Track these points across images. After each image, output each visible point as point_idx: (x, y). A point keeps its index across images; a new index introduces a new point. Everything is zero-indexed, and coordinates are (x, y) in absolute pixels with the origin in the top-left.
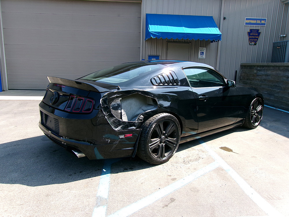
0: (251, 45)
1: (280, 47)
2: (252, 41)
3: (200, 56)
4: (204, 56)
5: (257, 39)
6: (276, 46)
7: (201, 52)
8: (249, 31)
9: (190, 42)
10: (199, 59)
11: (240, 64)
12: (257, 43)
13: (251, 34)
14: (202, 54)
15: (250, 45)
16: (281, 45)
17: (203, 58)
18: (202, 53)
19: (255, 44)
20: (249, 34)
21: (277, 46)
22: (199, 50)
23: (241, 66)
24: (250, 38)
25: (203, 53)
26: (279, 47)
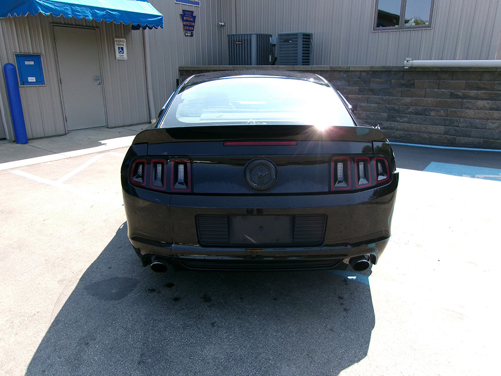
0: (188, 36)
1: (242, 41)
2: (188, 30)
3: (118, 55)
4: (125, 55)
5: (193, 26)
6: (234, 40)
7: (119, 48)
8: (181, 13)
9: (97, 27)
10: (117, 60)
11: (178, 69)
12: (194, 32)
13: (185, 18)
14: (121, 52)
15: (186, 36)
16: (242, 40)
17: (123, 59)
18: (120, 50)
19: (192, 36)
20: (182, 16)
21: (236, 40)
22: (116, 43)
23: (180, 71)
24: (184, 25)
25: (122, 48)
26: (239, 41)
